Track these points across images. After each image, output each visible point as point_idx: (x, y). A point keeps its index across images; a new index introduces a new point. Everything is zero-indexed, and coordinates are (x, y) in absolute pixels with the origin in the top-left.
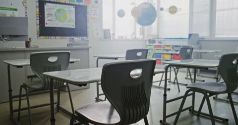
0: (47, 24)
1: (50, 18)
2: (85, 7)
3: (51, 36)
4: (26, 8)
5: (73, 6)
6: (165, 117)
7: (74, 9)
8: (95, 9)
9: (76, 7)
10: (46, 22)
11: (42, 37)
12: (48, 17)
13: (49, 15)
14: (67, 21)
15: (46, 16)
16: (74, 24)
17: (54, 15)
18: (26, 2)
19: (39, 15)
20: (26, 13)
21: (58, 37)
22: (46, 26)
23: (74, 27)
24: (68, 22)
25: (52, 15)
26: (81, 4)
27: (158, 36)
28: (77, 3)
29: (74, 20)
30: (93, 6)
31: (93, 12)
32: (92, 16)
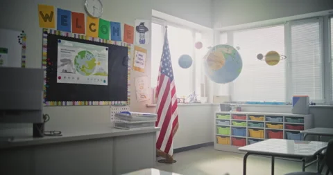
0: (60, 78)
1: (66, 67)
2: (125, 50)
3: (66, 101)
4: (24, 47)
5: (105, 48)
7: (106, 52)
8: (140, 53)
9: (111, 48)
10: (59, 74)
11: (50, 103)
12: (63, 65)
13: (65, 61)
14: (95, 72)
15: (59, 63)
16: (106, 78)
17: (73, 62)
18: (25, 37)
19: (47, 61)
20: (24, 57)
21: (78, 103)
22: (59, 81)
23: (106, 84)
24: (96, 74)
25: (70, 61)
26: (119, 43)
28: (113, 43)
29: (106, 70)
30: (137, 48)
31: (136, 59)
32: (136, 65)
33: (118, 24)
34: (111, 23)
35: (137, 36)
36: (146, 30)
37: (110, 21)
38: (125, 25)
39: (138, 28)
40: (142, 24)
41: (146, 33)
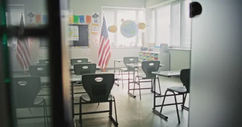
2: (86, 26)
5: (76, 26)
6: (155, 106)
7: (78, 28)
8: (95, 26)
9: (79, 26)
14: (72, 36)
16: (78, 38)
23: (78, 40)
26: (83, 24)
27: (155, 44)
28: (80, 24)
29: (78, 35)
30: (93, 25)
31: (93, 29)
32: (93, 31)
33: (83, 16)
34: (79, 16)
35: (93, 19)
36: (98, 16)
37: (78, 15)
38: (87, 16)
39: (93, 16)
40: (96, 14)
41: (98, 18)
